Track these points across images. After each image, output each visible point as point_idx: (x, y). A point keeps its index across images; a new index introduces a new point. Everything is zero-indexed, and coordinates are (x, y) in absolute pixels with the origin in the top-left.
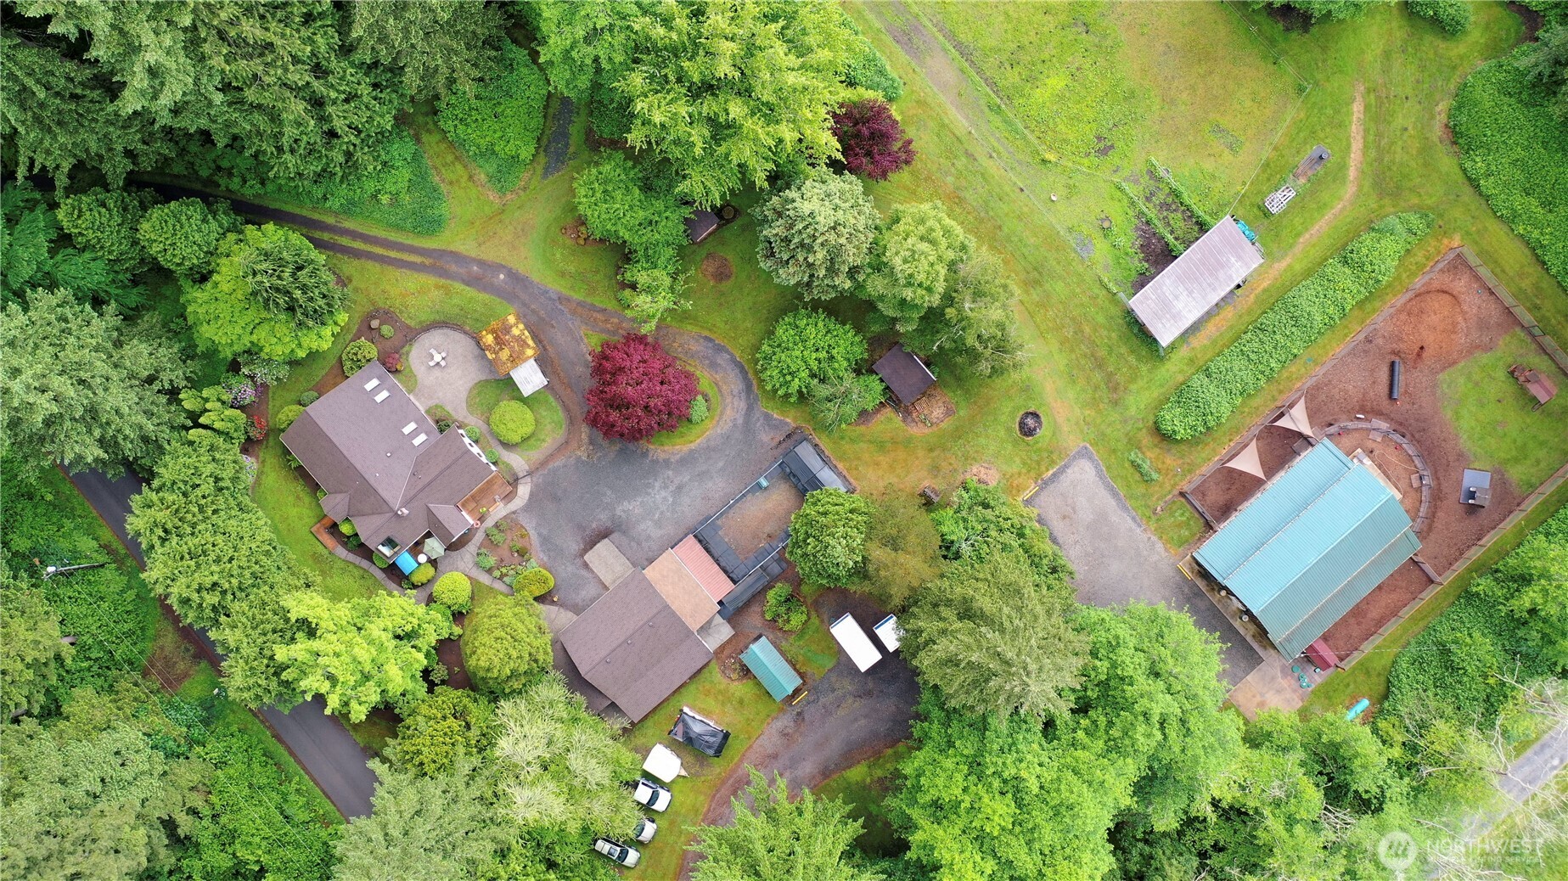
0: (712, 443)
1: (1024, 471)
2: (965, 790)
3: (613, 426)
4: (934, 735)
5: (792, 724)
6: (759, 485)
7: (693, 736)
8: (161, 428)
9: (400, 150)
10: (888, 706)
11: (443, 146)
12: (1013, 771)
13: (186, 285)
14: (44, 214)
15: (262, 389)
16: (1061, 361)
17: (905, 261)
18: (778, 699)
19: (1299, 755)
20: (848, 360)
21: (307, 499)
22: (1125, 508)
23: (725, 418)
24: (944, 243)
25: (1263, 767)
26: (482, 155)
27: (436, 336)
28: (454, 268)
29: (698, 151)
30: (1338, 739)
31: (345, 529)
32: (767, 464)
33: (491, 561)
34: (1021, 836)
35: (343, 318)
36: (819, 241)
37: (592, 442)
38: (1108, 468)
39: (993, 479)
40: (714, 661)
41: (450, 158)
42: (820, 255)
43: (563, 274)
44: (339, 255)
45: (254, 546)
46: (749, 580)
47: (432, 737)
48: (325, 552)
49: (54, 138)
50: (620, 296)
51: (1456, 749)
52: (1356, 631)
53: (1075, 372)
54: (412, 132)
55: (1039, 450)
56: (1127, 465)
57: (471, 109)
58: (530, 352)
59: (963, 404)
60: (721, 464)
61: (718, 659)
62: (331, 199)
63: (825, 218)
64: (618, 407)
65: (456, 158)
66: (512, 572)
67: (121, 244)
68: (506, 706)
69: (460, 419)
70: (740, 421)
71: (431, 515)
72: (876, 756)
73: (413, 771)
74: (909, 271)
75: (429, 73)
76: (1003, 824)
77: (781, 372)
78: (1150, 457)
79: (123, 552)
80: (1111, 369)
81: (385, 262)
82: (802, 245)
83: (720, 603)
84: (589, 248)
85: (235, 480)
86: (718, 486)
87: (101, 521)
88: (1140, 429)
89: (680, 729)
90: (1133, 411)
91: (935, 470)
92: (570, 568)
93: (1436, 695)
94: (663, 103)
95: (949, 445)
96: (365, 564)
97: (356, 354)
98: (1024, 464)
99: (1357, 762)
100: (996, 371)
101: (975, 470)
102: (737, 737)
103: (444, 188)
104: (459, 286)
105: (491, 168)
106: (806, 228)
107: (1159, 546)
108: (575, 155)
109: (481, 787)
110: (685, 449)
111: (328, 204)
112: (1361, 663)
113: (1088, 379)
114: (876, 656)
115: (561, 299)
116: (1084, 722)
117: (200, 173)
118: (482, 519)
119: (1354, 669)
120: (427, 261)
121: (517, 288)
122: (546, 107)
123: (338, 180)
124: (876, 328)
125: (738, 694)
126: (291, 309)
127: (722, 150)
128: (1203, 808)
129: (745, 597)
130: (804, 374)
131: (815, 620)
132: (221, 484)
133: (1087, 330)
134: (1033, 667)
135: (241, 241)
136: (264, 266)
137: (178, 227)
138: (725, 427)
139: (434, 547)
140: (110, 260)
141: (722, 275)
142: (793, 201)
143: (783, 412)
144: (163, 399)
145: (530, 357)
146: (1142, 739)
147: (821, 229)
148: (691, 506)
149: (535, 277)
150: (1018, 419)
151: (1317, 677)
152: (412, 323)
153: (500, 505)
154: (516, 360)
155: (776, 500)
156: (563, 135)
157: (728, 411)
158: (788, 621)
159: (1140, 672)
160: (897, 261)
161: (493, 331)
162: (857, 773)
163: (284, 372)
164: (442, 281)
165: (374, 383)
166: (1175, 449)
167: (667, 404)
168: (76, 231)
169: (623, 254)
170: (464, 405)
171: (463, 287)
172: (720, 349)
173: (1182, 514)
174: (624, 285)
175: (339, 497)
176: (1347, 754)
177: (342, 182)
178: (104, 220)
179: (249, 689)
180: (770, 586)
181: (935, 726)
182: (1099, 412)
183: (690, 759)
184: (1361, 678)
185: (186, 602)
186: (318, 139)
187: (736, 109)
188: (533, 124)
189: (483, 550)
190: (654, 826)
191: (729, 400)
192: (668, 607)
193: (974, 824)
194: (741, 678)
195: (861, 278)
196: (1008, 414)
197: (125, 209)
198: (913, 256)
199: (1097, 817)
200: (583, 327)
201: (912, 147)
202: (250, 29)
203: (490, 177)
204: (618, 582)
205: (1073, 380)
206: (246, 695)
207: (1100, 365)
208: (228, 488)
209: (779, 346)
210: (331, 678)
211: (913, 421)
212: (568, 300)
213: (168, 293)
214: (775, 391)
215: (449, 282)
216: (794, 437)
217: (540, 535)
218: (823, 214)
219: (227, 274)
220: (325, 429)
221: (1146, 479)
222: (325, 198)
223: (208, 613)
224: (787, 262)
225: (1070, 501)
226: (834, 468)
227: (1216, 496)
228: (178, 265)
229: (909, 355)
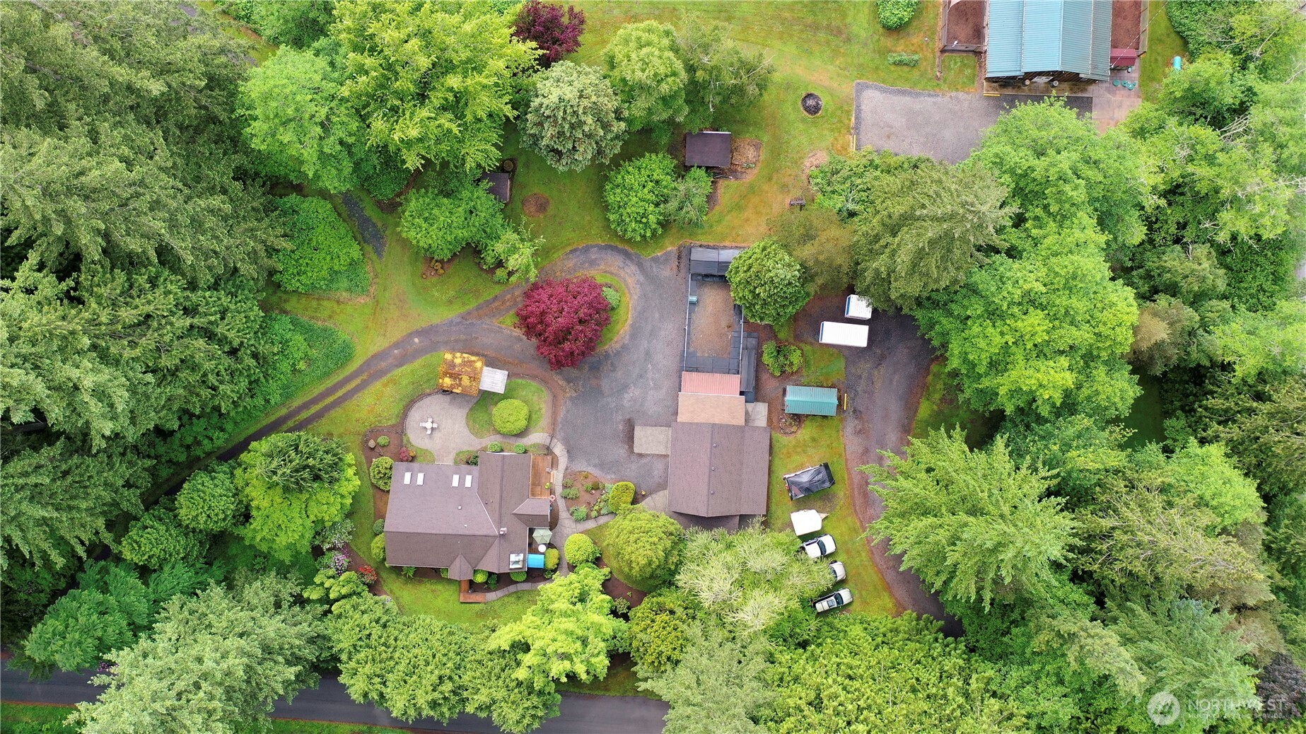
0: (639, 308)
1: (836, 135)
2: (1002, 334)
3: (572, 353)
4: (949, 326)
5: (856, 422)
6: (692, 303)
7: (807, 485)
8: (313, 626)
9: (281, 326)
10: (902, 352)
11: (303, 301)
12: (1019, 292)
13: (241, 531)
14: (116, 567)
15: (346, 549)
16: (791, 49)
17: (643, 71)
18: (834, 414)
19: (1172, 122)
20: (668, 174)
21: (439, 587)
22: (918, 95)
23: (631, 286)
24: (654, 38)
25: (1159, 147)
26: (331, 281)
27: (415, 415)
28: (383, 364)
29: (456, 130)
30: (1186, 85)
31: (480, 578)
32: (684, 286)
33: (583, 510)
34: (1064, 325)
35: (350, 458)
36: (581, 111)
37: (569, 381)
38: (883, 82)
39: (823, 158)
40: (773, 433)
41: (314, 304)
42: (589, 120)
43: (450, 302)
44: (310, 427)
45: (438, 636)
46: (745, 362)
47: (658, 637)
48: (481, 606)
49: (79, 509)
50: (496, 279)
51: (1260, 24)
52: (1128, 24)
53: (806, 47)
54: (277, 312)
55: (833, 113)
56: (893, 68)
57: (297, 261)
58: (479, 364)
59: (761, 133)
60: (657, 315)
61: (773, 429)
62: (271, 397)
63: (570, 93)
64: (565, 339)
65: (318, 299)
66: (602, 504)
67: (179, 541)
68: (681, 579)
69: (479, 447)
70: (642, 279)
71: (519, 516)
72: (925, 389)
73: (669, 666)
74: (652, 73)
75: (253, 256)
76: (1045, 328)
77: (636, 221)
78: (901, 49)
79: (365, 728)
80: (825, 23)
81: (340, 403)
82: (572, 127)
83: (742, 393)
84: (450, 271)
85: (387, 612)
86: (669, 330)
87: (334, 724)
88: (879, 39)
89: (795, 490)
90: (863, 34)
91: (784, 188)
92: (634, 467)
93: (1214, 9)
94: (408, 122)
95: (777, 165)
96: (512, 588)
97: (379, 472)
98: (832, 130)
99: (1213, 84)
100: (762, 87)
101: (808, 164)
102: (833, 462)
103: (329, 324)
104: (397, 372)
105: (344, 283)
106: (565, 112)
107: (961, 95)
108: (385, 226)
109: (718, 635)
110: (627, 328)
111: (272, 402)
112: (1151, 40)
113: (818, 42)
114: (865, 329)
115: (464, 317)
116: (1029, 225)
117: (181, 460)
118: (552, 492)
119: (1150, 47)
120: (364, 376)
121: (432, 337)
122: (339, 215)
123: (264, 381)
124: (665, 140)
125: (807, 437)
126: (317, 478)
127: (469, 118)
128: (1151, 201)
129: (753, 375)
130: (651, 208)
131: (807, 348)
132: (382, 622)
133: (787, 15)
134: (971, 199)
135: (246, 469)
136: (275, 464)
137: (202, 495)
138: (636, 292)
139: (542, 535)
140: (183, 559)
141: (542, 207)
142: (541, 105)
143: (662, 248)
144: (297, 608)
145: (481, 368)
146: (1074, 193)
147: (574, 102)
148: (664, 356)
149: (436, 320)
150: (802, 108)
151: (1134, 73)
152: (393, 422)
153: (554, 472)
154: (475, 378)
155: (712, 302)
156: (366, 221)
157: (629, 280)
158: (792, 363)
159: (1031, 159)
160: (639, 74)
161: (445, 374)
162: (925, 410)
163: (349, 525)
164: (385, 379)
165: (408, 476)
166: (911, 30)
167: (590, 305)
168: (146, 557)
169: (472, 252)
170: (472, 437)
171: (400, 370)
172: (586, 249)
173: (956, 63)
174: (492, 271)
175: (457, 562)
176: (1201, 86)
177: (267, 381)
178: (155, 535)
179: (524, 717)
180: (760, 355)
181: (944, 321)
182: (844, 55)
183: (819, 503)
184: (1159, 49)
185: (434, 704)
186: (227, 361)
187: (454, 81)
188: (343, 231)
189: (572, 509)
190: (839, 563)
191: (622, 274)
192: (714, 425)
193: (1028, 347)
194: (799, 426)
195: (626, 114)
196: (792, 112)
197: (160, 520)
198: (645, 63)
199: (1095, 266)
200: (494, 320)
201: (576, 10)
202: (128, 315)
203: (349, 290)
204: (669, 445)
205: (809, 53)
206: (526, 721)
207: (816, 27)
208: (388, 621)
209: (619, 207)
210: (565, 656)
211: (742, 173)
212: (469, 313)
213: (234, 552)
214: (644, 237)
215: (389, 375)
216: (683, 255)
217: (595, 466)
218: (567, 92)
219: (259, 497)
220: (408, 531)
221: (913, 65)
222: (267, 401)
223: (454, 699)
224: (574, 147)
225: (882, 124)
226: (725, 248)
227: (964, 31)
228: (224, 519)
229: (701, 135)
